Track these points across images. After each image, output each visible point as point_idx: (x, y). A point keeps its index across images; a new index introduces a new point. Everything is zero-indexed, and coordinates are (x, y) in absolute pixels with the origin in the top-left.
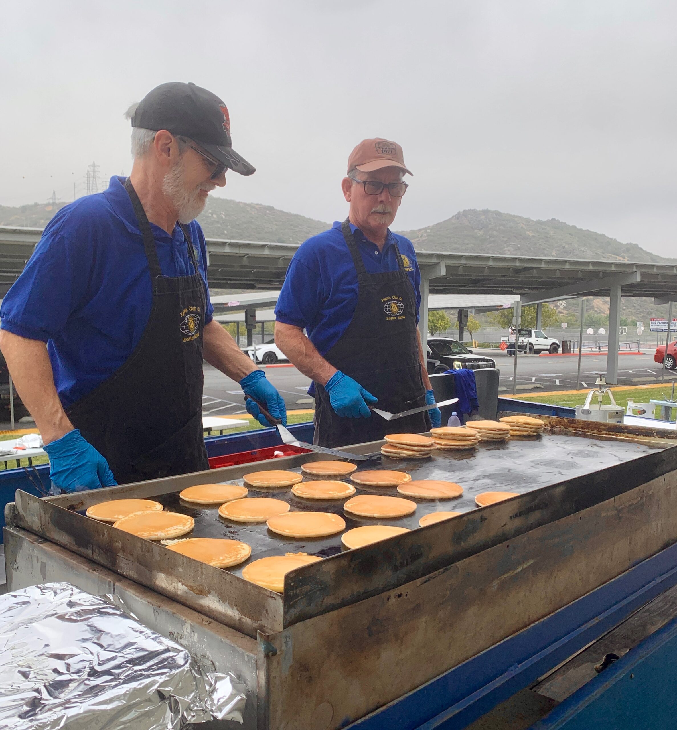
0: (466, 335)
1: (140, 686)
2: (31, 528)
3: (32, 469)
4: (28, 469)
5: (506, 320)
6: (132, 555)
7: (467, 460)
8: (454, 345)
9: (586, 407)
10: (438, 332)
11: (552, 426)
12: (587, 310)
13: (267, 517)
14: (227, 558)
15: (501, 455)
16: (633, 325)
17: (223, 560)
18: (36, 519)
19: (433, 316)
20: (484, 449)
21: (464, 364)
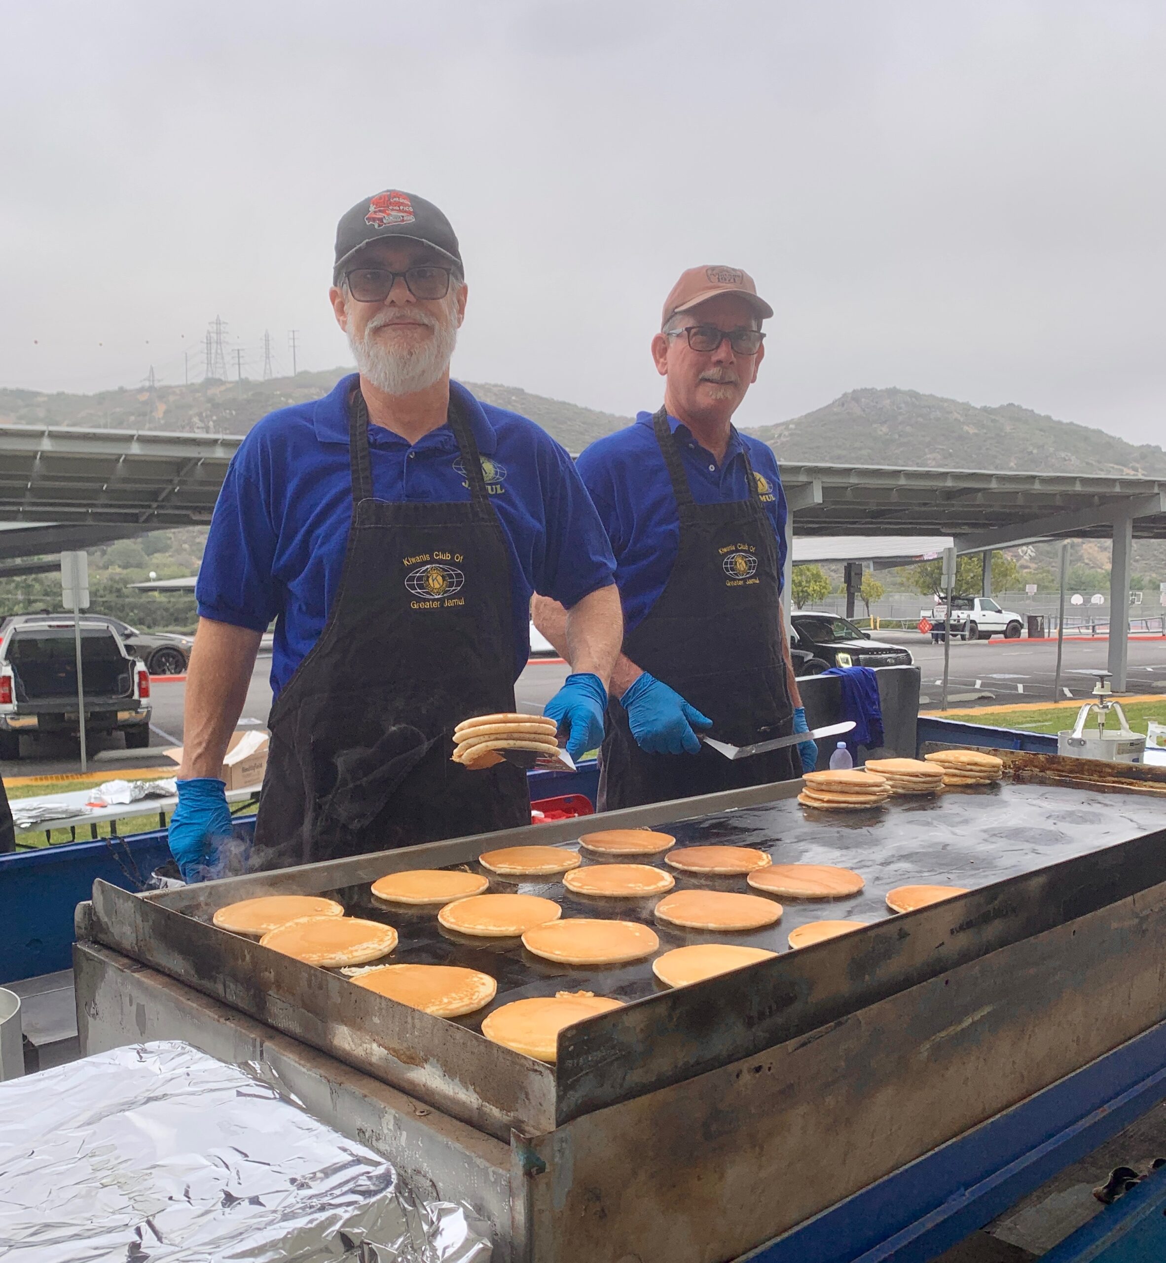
0: (859, 605)
1: (310, 1226)
2: (119, 944)
3: (118, 841)
4: (112, 842)
5: (928, 579)
6: (293, 995)
7: (870, 829)
8: (837, 625)
9: (1077, 735)
10: (810, 602)
11: (1018, 768)
12: (1071, 561)
13: (523, 927)
14: (455, 999)
15: (930, 820)
16: (1154, 589)
17: (450, 1003)
18: (127, 930)
19: (801, 575)
20: (899, 809)
21: (854, 658)
